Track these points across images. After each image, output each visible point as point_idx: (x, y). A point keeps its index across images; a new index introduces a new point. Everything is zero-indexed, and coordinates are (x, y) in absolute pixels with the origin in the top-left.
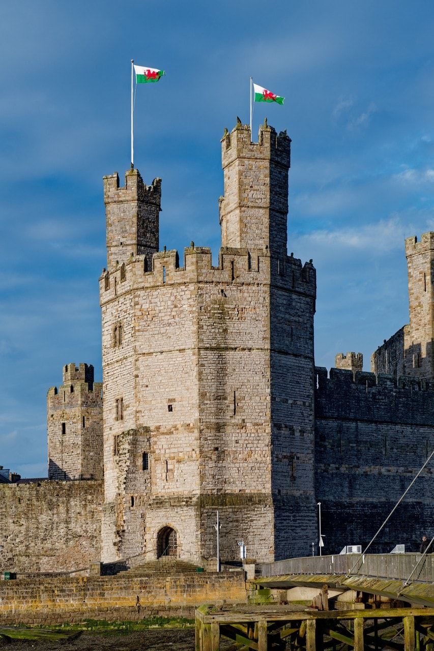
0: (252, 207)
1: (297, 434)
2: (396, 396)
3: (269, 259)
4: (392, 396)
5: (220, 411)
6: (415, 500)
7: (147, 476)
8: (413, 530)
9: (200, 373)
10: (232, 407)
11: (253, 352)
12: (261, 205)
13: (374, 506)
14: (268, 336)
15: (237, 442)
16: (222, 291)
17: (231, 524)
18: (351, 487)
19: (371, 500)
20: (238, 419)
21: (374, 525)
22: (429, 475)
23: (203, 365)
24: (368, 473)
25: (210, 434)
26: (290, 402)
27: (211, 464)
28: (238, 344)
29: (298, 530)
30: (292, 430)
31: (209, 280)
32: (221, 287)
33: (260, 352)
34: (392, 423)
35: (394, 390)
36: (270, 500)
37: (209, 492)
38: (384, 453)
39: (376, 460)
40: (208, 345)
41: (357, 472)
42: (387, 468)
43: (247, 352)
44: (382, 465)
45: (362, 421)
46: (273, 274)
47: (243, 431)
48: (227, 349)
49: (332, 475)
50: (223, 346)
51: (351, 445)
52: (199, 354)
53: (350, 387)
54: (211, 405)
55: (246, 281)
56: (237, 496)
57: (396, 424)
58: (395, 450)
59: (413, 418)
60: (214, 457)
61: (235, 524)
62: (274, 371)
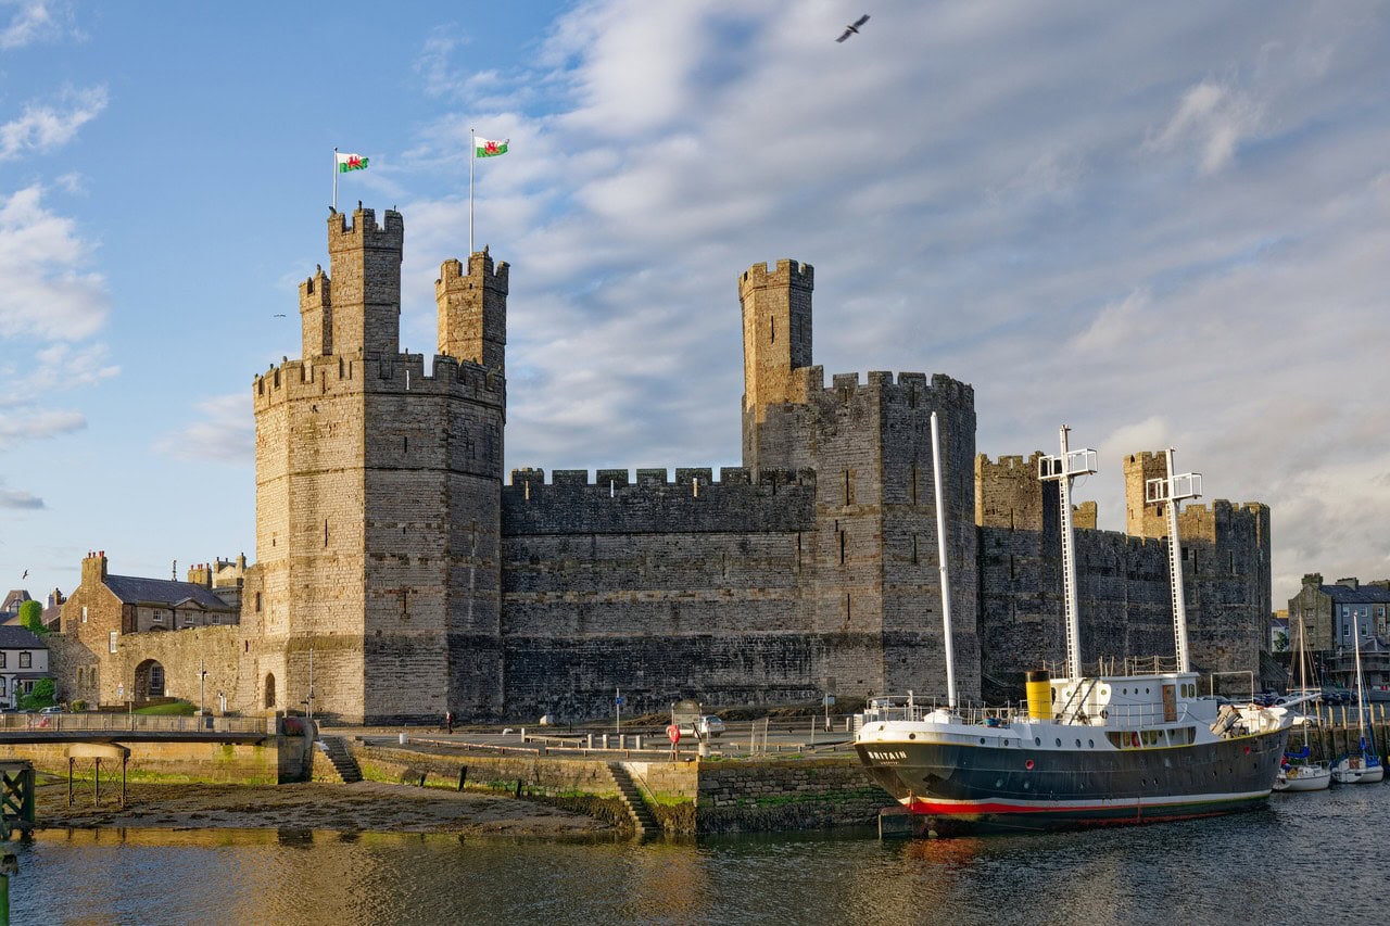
0: (346, 306)
1: (415, 563)
2: (664, 497)
3: (362, 362)
4: (658, 497)
5: (310, 544)
6: (699, 633)
7: (260, 618)
8: (689, 672)
9: (291, 502)
10: (323, 538)
11: (346, 473)
12: (355, 302)
13: (619, 643)
14: (362, 452)
15: (328, 577)
16: (314, 406)
17: (318, 671)
18: (582, 619)
19: (617, 635)
20: (328, 552)
21: (618, 668)
22: (728, 598)
23: (294, 493)
24: (613, 601)
25: (300, 570)
26: (401, 525)
27: (301, 604)
28: (330, 465)
29: (410, 677)
30: (404, 559)
31: (299, 396)
32: (313, 403)
33: (353, 472)
34: (656, 532)
35: (662, 488)
36: (360, 644)
37: (299, 636)
38: (642, 572)
39: (626, 583)
40: (299, 471)
41: (594, 601)
42: (647, 592)
43: (340, 474)
44: (637, 589)
45: (603, 534)
46: (366, 380)
47: (335, 564)
48: (318, 472)
49: (550, 606)
50: (314, 469)
51: (583, 566)
52: (290, 481)
53: (581, 492)
54: (301, 537)
55: (338, 392)
56: (328, 638)
57: (664, 533)
58: (662, 568)
59: (697, 522)
60: (304, 596)
61: (322, 671)
62: (371, 491)
